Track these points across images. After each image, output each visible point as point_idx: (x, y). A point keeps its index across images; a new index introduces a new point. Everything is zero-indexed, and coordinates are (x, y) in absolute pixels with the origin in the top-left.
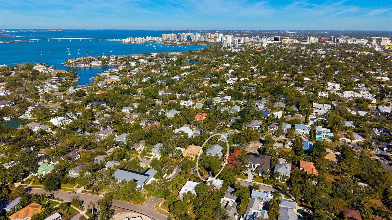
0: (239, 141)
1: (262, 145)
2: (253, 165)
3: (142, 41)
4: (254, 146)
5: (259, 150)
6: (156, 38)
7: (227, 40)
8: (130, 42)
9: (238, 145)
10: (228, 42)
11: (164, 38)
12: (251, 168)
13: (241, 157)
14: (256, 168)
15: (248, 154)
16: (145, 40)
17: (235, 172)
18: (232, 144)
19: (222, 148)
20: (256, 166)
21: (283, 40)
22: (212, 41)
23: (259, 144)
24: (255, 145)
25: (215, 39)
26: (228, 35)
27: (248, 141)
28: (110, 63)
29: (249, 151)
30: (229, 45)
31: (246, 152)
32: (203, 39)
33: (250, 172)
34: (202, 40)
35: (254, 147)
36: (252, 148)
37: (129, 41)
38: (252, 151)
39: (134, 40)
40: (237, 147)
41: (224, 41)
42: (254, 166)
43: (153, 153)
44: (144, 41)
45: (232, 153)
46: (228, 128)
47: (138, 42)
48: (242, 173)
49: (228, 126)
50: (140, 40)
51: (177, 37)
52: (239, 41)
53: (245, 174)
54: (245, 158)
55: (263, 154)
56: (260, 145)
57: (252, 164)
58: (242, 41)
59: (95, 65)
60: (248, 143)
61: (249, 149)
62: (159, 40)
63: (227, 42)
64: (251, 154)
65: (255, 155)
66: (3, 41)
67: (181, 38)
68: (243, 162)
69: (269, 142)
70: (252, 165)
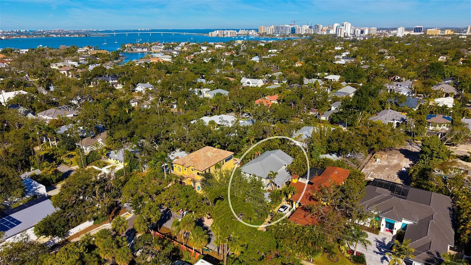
0: (343, 145)
1: (411, 162)
2: (387, 223)
3: (233, 34)
4: (386, 163)
5: (402, 175)
6: (251, 31)
7: (344, 27)
8: (218, 35)
9: (340, 158)
10: (345, 31)
11: (261, 30)
12: (376, 230)
13: (343, 191)
14: (395, 232)
15: (369, 182)
16: (237, 33)
17: (314, 243)
18: (322, 153)
19: (290, 160)
20: (398, 226)
21: (428, 30)
22: (324, 33)
23: (401, 160)
24: (389, 162)
25: (328, 31)
26: (346, 22)
27: (372, 151)
28: (176, 49)
29: (372, 176)
30: (346, 35)
31: (364, 175)
32: (311, 31)
33: (374, 247)
34: (310, 33)
35: (386, 166)
36: (381, 168)
37: (216, 35)
38: (382, 176)
39: (222, 32)
40: (338, 161)
41: (340, 29)
42: (390, 227)
43: (112, 159)
44: (235, 34)
45: (319, 175)
46: (323, 122)
47: (228, 35)
48: (342, 248)
49: (323, 118)
50: (231, 33)
51: (278, 30)
52: (362, 32)
53: (352, 252)
54: (356, 195)
55: (419, 186)
56: (406, 163)
57: (380, 219)
58: (366, 32)
59: (156, 50)
60: (369, 156)
61: (373, 171)
62: (255, 33)
63: (343, 31)
64: (377, 183)
65: (391, 186)
66: (79, 35)
67: (282, 30)
68: (347, 208)
69: (435, 155)
70: (383, 222)
